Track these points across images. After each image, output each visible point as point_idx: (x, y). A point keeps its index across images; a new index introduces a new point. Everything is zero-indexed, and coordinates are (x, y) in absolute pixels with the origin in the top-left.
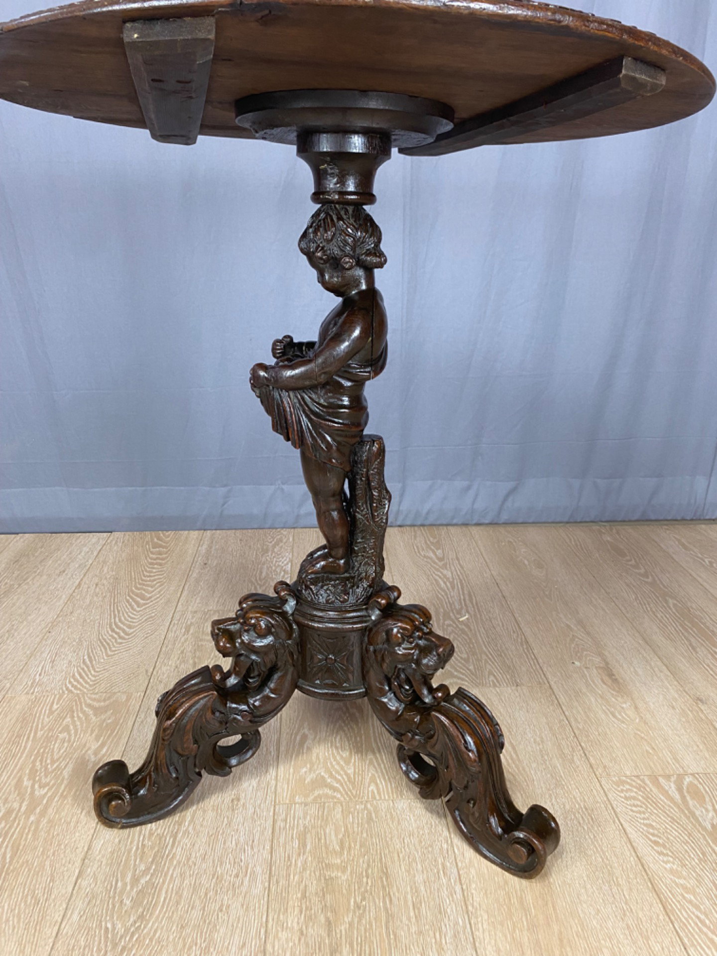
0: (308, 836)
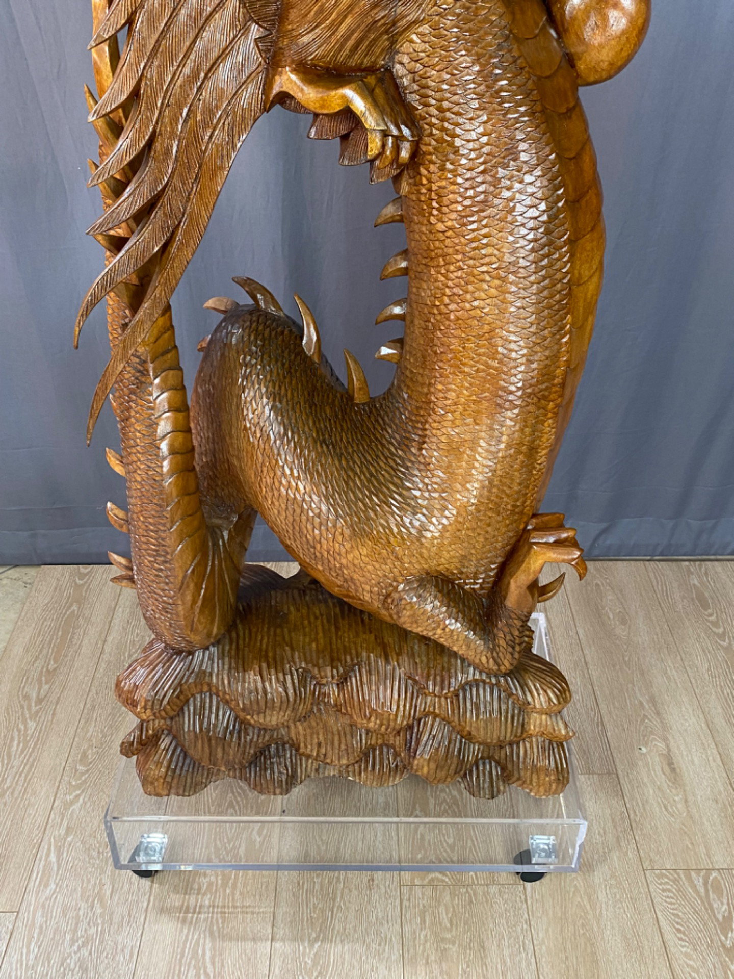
0: (427, 914)
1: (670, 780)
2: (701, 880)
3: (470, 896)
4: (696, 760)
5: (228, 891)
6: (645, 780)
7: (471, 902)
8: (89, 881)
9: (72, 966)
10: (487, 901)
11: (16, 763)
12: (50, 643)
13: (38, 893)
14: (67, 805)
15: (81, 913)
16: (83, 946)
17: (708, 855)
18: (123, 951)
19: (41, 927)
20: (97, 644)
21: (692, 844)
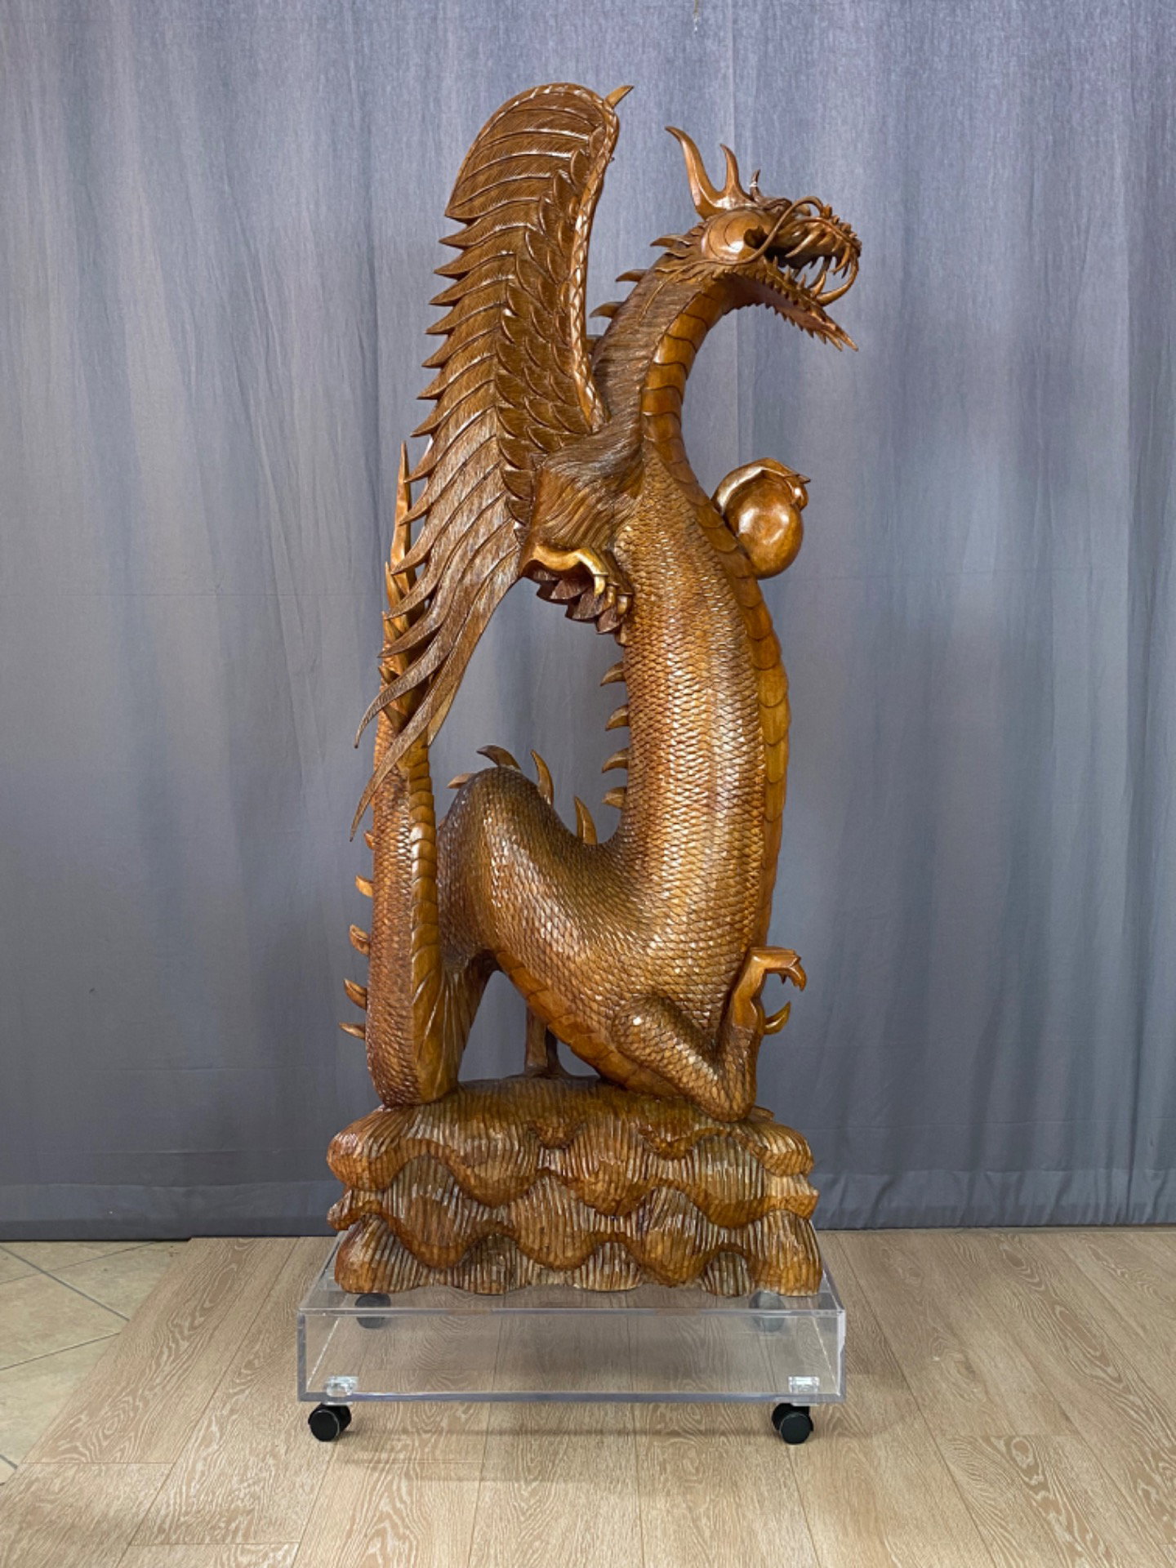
1: (968, 1378)
2: (1002, 1442)
3: (721, 1453)
4: (1001, 1365)
5: (427, 1450)
6: (937, 1378)
7: (721, 1456)
8: (258, 1444)
9: (242, 1496)
10: (741, 1456)
11: (167, 1369)
12: (204, 1290)
13: (197, 1451)
14: (230, 1396)
15: (250, 1463)
16: (254, 1483)
17: (1012, 1426)
18: (302, 1486)
19: (203, 1473)
20: (262, 1290)
21: (993, 1420)
